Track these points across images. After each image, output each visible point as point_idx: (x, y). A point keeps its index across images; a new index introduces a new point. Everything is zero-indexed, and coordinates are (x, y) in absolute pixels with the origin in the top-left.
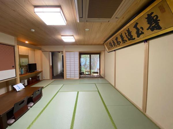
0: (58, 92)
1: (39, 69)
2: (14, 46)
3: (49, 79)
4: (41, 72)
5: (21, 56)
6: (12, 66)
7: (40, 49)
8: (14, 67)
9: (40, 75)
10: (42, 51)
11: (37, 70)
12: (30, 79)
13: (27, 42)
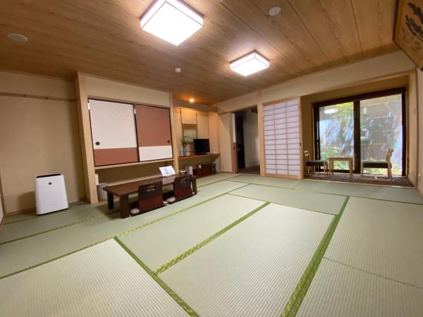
0: (227, 193)
1: (214, 150)
2: (169, 109)
3: (231, 171)
4: (218, 155)
5: (186, 127)
6: (167, 140)
7: (215, 110)
8: (170, 142)
9: (216, 162)
10: (219, 114)
11: (211, 152)
12: (200, 167)
13: (192, 100)
